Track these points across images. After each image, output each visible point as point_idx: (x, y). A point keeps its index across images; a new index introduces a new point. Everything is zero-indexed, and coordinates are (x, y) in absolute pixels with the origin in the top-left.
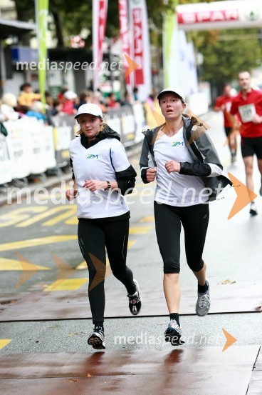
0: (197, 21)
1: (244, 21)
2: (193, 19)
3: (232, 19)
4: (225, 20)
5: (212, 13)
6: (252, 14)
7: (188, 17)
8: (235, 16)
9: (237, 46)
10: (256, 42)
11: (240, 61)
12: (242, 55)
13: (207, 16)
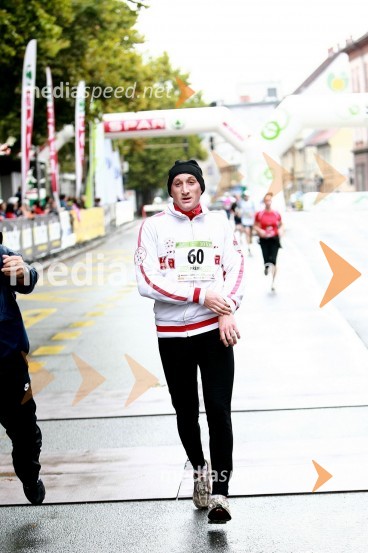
0: (123, 130)
1: (170, 130)
2: (119, 128)
3: (158, 128)
4: (152, 129)
5: (138, 122)
6: (178, 123)
7: (115, 126)
8: (161, 125)
9: (163, 154)
10: (181, 150)
12: (167, 163)
13: (133, 125)
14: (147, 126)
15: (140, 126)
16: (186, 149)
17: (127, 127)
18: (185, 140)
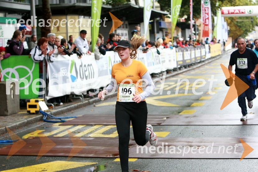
0: (229, 13)
1: (247, 14)
2: (227, 13)
3: (242, 13)
4: (240, 13)
5: (235, 10)
6: (250, 11)
9: (243, 23)
10: (251, 22)
11: (244, 29)
12: (245, 27)
13: (233, 11)
14: (238, 12)
16: (252, 22)
17: (230, 12)
18: (252, 18)
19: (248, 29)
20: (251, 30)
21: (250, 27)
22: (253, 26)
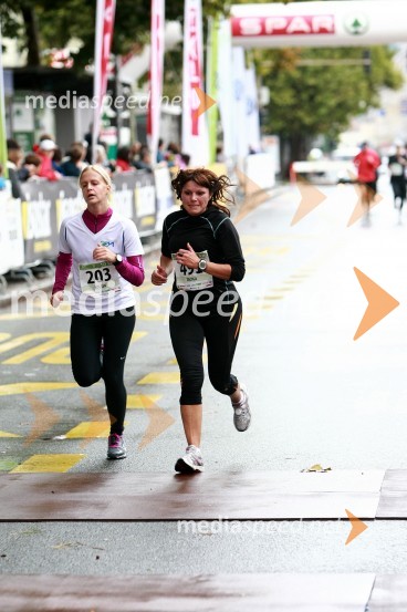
0: (263, 33)
1: (342, 36)
2: (258, 29)
3: (323, 31)
4: (312, 32)
5: (289, 20)
6: (356, 24)
7: (250, 26)
8: (328, 26)
9: (328, 76)
10: (360, 70)
11: (332, 102)
12: (336, 92)
13: (281, 24)
14: (305, 27)
15: (292, 28)
16: (367, 69)
17: (269, 28)
18: (366, 54)
19: (351, 102)
20: (362, 104)
21: (357, 90)
22: (372, 90)
